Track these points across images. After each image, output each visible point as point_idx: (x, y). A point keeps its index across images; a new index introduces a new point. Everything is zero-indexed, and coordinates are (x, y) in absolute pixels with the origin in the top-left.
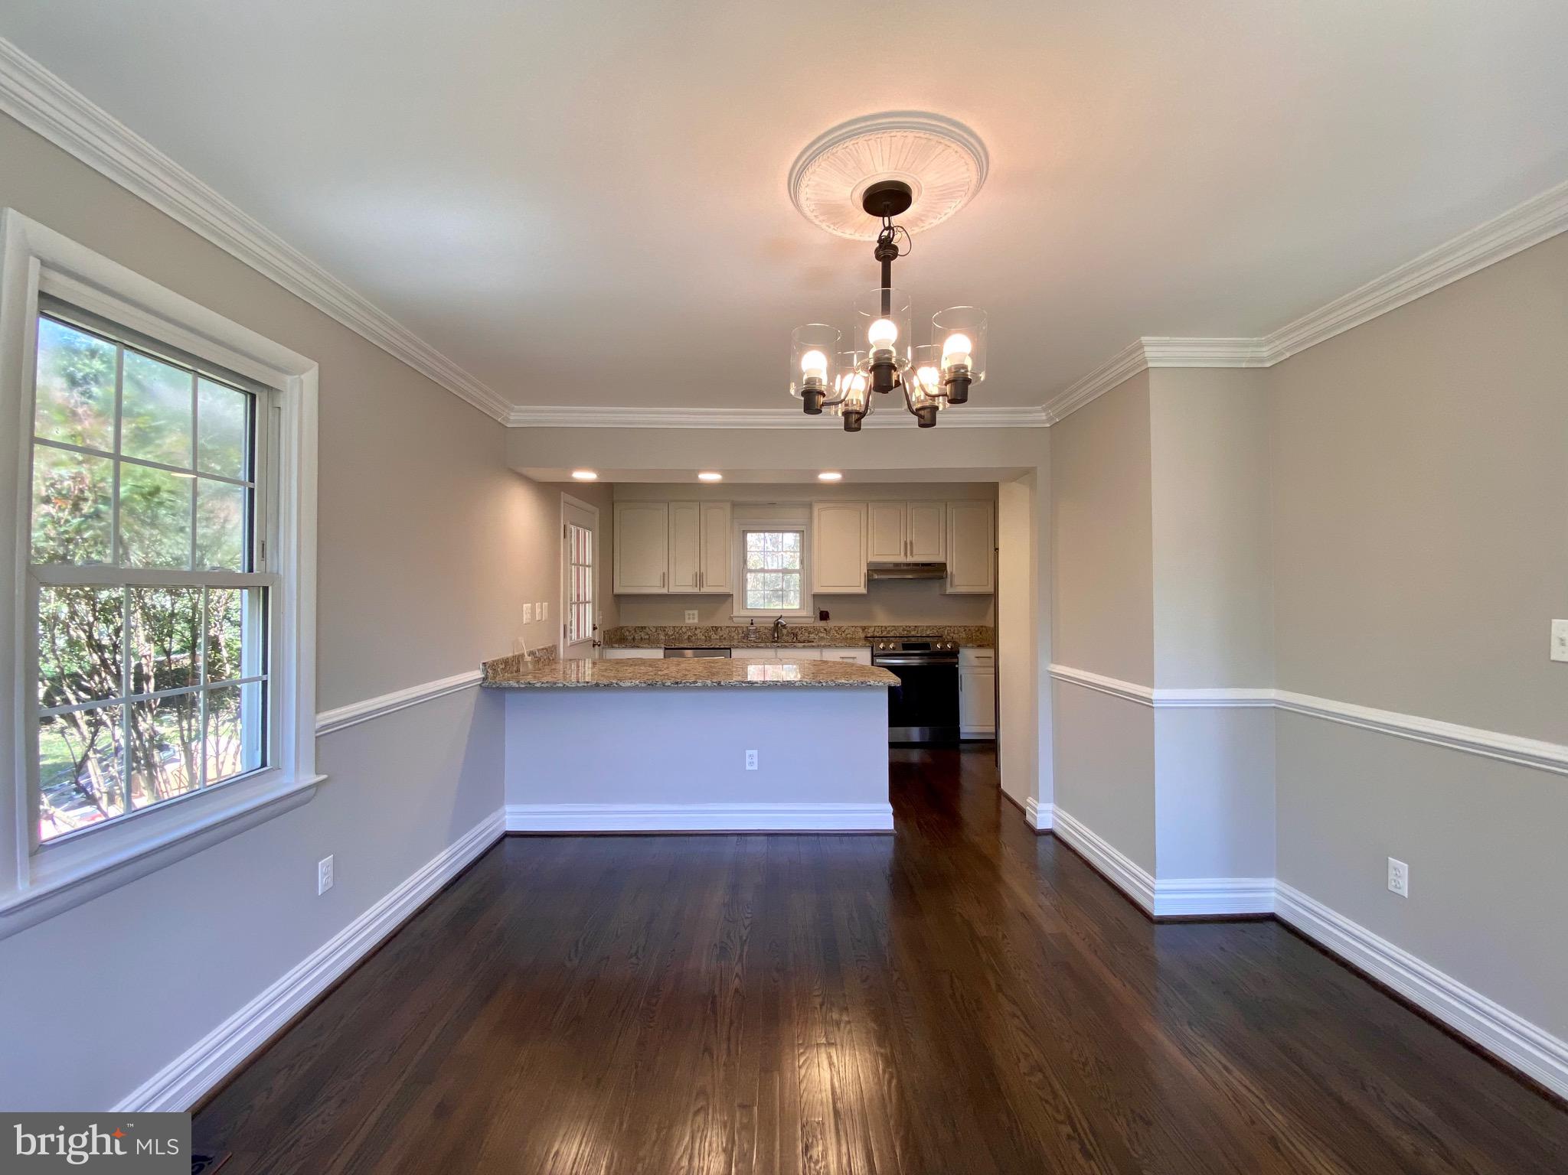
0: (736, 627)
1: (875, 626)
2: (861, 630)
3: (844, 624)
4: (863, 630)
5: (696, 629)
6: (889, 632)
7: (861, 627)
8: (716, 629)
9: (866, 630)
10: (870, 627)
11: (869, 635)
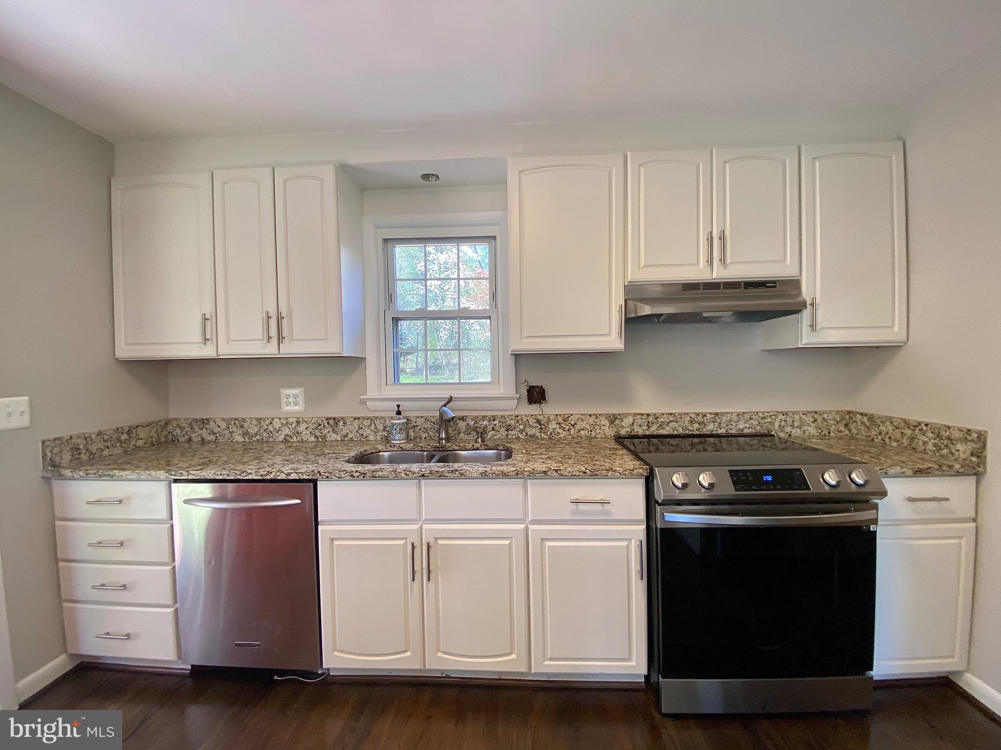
0: (372, 420)
1: (635, 414)
2: (607, 423)
3: (575, 410)
4: (612, 422)
5: (298, 423)
6: (661, 426)
7: (608, 416)
8: (334, 422)
9: (617, 422)
10: (627, 415)
11: (623, 432)
